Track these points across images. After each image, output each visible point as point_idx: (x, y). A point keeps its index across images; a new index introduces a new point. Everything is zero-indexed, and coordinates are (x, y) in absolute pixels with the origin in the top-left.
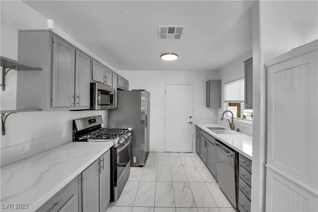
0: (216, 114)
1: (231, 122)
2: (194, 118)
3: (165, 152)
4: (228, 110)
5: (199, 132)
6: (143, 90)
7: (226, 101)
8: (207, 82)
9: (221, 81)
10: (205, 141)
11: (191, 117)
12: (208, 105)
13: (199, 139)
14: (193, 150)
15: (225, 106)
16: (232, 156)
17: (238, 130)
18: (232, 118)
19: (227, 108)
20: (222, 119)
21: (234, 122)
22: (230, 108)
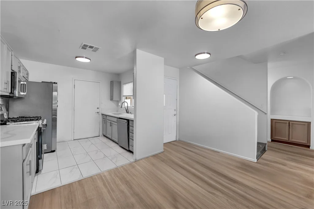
0: (118, 105)
1: (127, 109)
2: (101, 109)
3: (74, 140)
4: (125, 101)
5: (105, 118)
6: (54, 83)
7: (124, 96)
8: (111, 82)
9: (121, 82)
10: (111, 123)
11: (98, 108)
12: (112, 99)
13: (105, 123)
14: (100, 134)
15: (123, 99)
16: (126, 122)
17: (130, 113)
18: (127, 107)
19: (125, 100)
20: (121, 107)
21: (129, 109)
22: (126, 100)
